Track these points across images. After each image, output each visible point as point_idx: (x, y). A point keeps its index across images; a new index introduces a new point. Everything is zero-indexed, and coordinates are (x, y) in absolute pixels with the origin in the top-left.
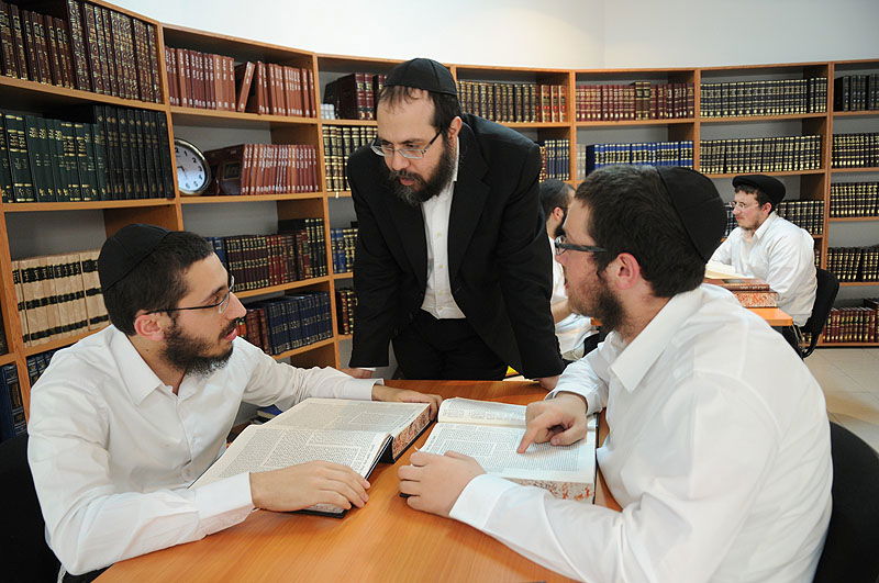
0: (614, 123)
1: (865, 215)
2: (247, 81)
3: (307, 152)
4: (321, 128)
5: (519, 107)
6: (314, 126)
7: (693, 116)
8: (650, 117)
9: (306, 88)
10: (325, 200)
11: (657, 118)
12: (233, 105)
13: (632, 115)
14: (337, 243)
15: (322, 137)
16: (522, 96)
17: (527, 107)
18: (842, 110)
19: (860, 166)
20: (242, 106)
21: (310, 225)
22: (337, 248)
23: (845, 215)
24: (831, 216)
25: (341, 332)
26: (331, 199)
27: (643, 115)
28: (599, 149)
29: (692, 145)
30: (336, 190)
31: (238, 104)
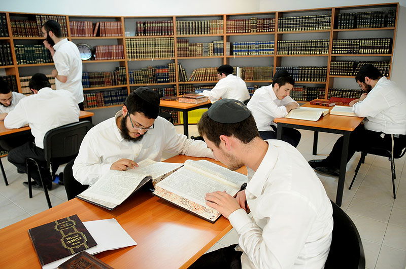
0: (241, 34)
1: (347, 75)
2: (97, 28)
3: (120, 47)
4: (124, 40)
5: (203, 29)
6: (122, 39)
7: (274, 31)
8: (257, 31)
9: (119, 27)
10: (126, 62)
11: (259, 32)
12: (92, 35)
13: (249, 31)
15: (125, 42)
16: (204, 25)
17: (206, 29)
18: (337, 29)
19: (345, 53)
20: (95, 35)
21: (120, 69)
22: (131, 76)
23: (341, 75)
24: (330, 74)
26: (128, 61)
27: (254, 31)
28: (235, 44)
29: (274, 43)
30: (131, 58)
31: (93, 35)
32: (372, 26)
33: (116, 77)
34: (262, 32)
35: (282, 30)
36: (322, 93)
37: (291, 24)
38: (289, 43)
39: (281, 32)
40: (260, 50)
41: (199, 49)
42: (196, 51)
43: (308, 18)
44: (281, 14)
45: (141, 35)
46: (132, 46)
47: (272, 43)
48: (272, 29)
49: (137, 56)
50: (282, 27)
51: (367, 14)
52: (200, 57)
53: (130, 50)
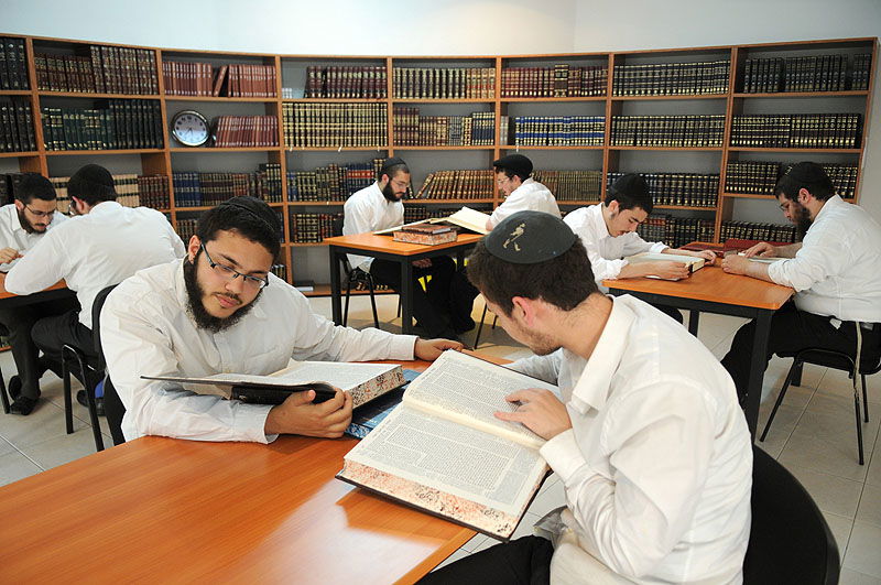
0: (532, 99)
1: (764, 193)
2: (221, 77)
3: (270, 120)
4: (279, 103)
5: (450, 87)
6: (276, 103)
7: (605, 95)
8: (567, 94)
9: (269, 78)
10: (282, 153)
11: (573, 95)
12: (210, 93)
13: (551, 93)
14: (291, 181)
15: (282, 111)
16: (454, 78)
17: (457, 86)
18: (742, 92)
19: (759, 146)
20: (217, 93)
21: (269, 168)
22: (291, 185)
23: (750, 192)
24: (726, 191)
25: (292, 240)
26: (286, 152)
27: (560, 93)
28: (520, 121)
29: (604, 121)
30: (292, 145)
31: (213, 91)
32: (818, 86)
33: (260, 184)
34: (577, 95)
35: (623, 94)
36: (707, 230)
37: (641, 80)
38: (637, 120)
39: (620, 98)
40: (574, 135)
41: (441, 130)
42: (434, 133)
43: (680, 67)
44: (621, 58)
45: (316, 96)
46: (297, 119)
47: (601, 120)
48: (601, 90)
49: (306, 140)
50: (623, 87)
51: (808, 61)
52: (444, 147)
53: (291, 128)
